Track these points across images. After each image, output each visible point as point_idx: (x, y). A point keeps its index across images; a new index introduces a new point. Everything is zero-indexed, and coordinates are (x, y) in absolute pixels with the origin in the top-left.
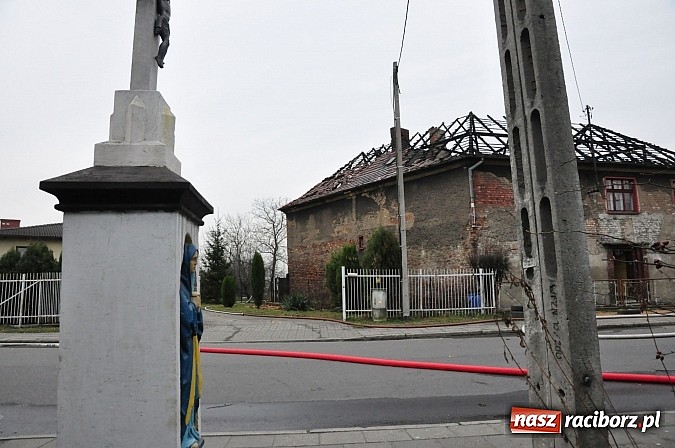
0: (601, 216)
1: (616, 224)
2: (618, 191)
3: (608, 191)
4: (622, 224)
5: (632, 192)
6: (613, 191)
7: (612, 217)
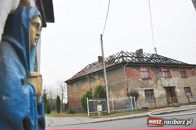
0: (162, 79)
1: (166, 81)
2: (165, 71)
3: (163, 71)
4: (168, 81)
5: (169, 71)
6: (164, 71)
7: (165, 79)
